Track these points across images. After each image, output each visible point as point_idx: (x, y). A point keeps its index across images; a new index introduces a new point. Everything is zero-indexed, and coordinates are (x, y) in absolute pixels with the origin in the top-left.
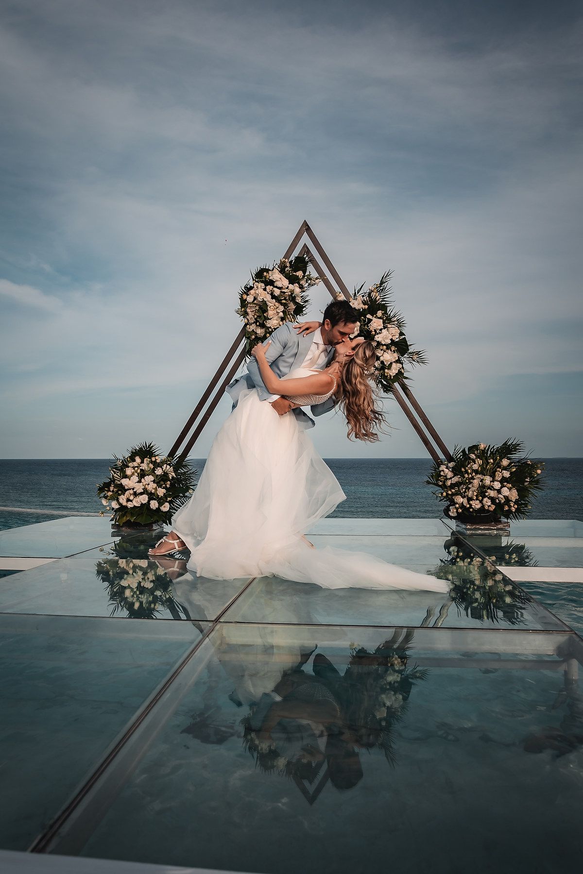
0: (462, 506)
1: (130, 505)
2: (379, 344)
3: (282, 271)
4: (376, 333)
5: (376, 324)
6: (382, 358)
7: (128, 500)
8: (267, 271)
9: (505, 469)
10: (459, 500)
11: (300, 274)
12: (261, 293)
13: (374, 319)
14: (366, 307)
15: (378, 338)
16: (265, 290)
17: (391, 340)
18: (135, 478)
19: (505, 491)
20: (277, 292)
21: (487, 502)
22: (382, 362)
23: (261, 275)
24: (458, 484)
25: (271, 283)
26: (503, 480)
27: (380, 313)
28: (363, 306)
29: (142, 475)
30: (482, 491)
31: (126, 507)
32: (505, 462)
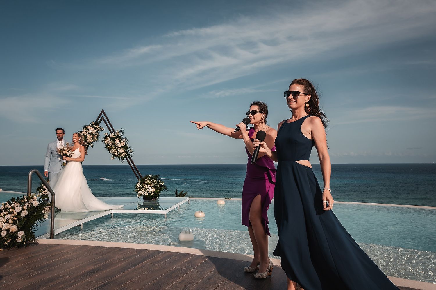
1: (45, 194)
2: (118, 147)
3: (92, 126)
4: (117, 144)
5: (117, 141)
7: (45, 193)
8: (87, 126)
11: (97, 126)
12: (84, 133)
14: (115, 137)
16: (86, 131)
17: (122, 146)
19: (151, 190)
20: (90, 132)
21: (146, 193)
22: (119, 153)
23: (85, 127)
24: (140, 187)
25: (88, 130)
26: (152, 187)
27: (119, 139)
31: (44, 194)
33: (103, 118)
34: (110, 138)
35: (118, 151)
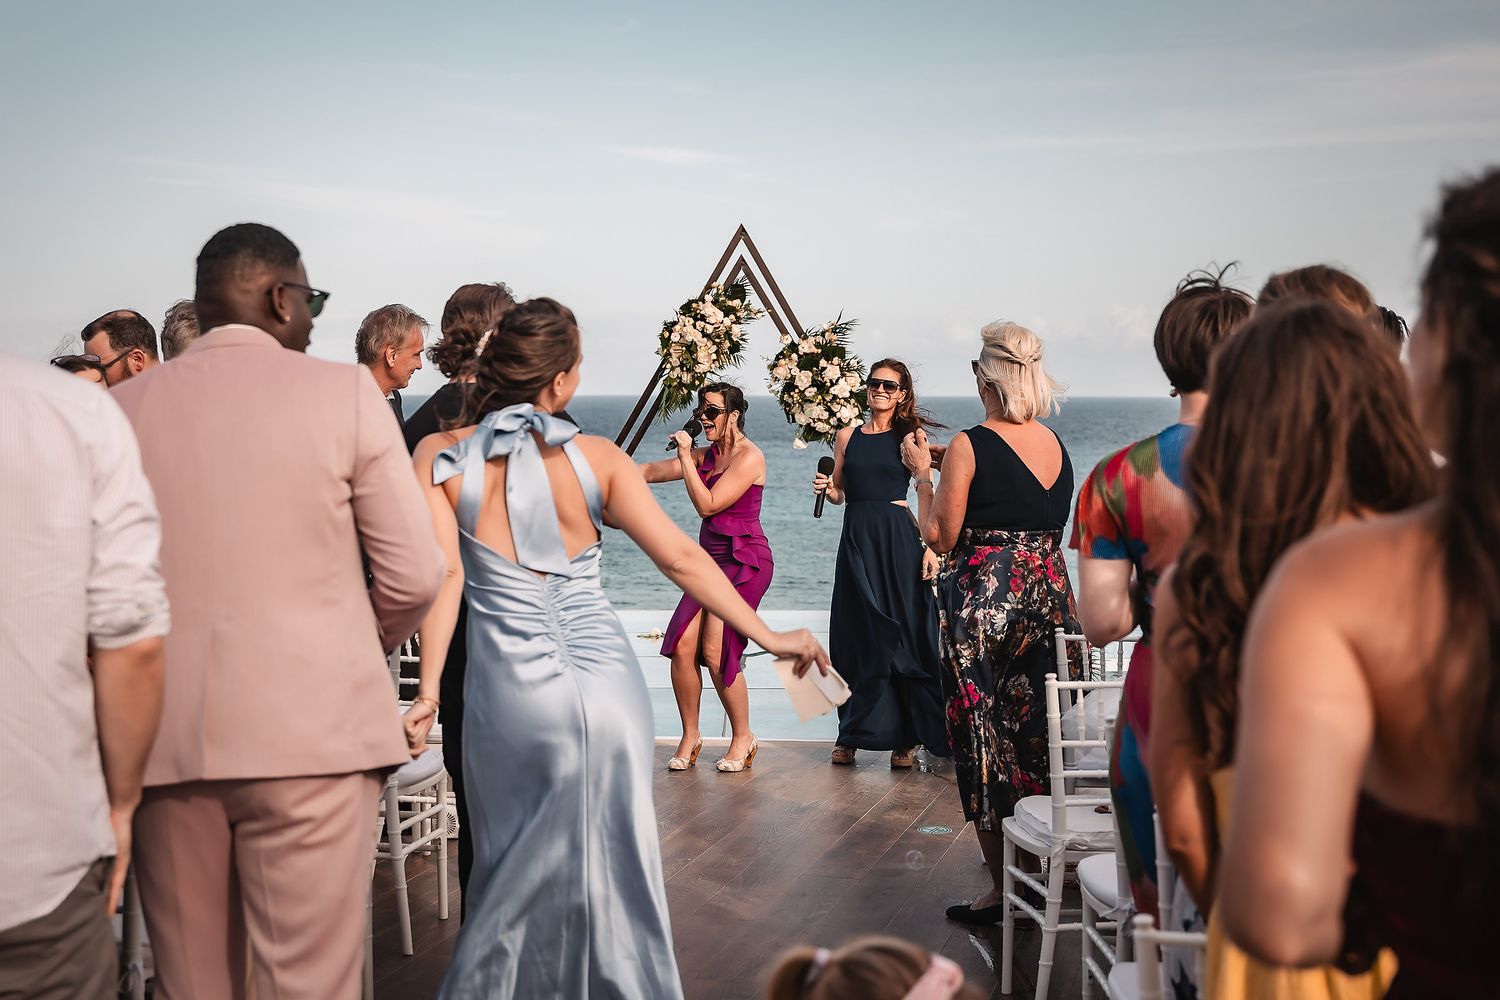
2: (835, 397)
3: (715, 302)
4: (832, 385)
5: (832, 371)
6: (838, 415)
8: (696, 301)
11: (736, 303)
12: (689, 330)
13: (829, 367)
14: (820, 351)
15: (833, 391)
16: (694, 326)
17: (851, 392)
20: (710, 329)
22: (839, 420)
23: (687, 309)
25: (703, 318)
27: (836, 360)
28: (816, 350)
33: (742, 262)
34: (800, 357)
35: (832, 414)
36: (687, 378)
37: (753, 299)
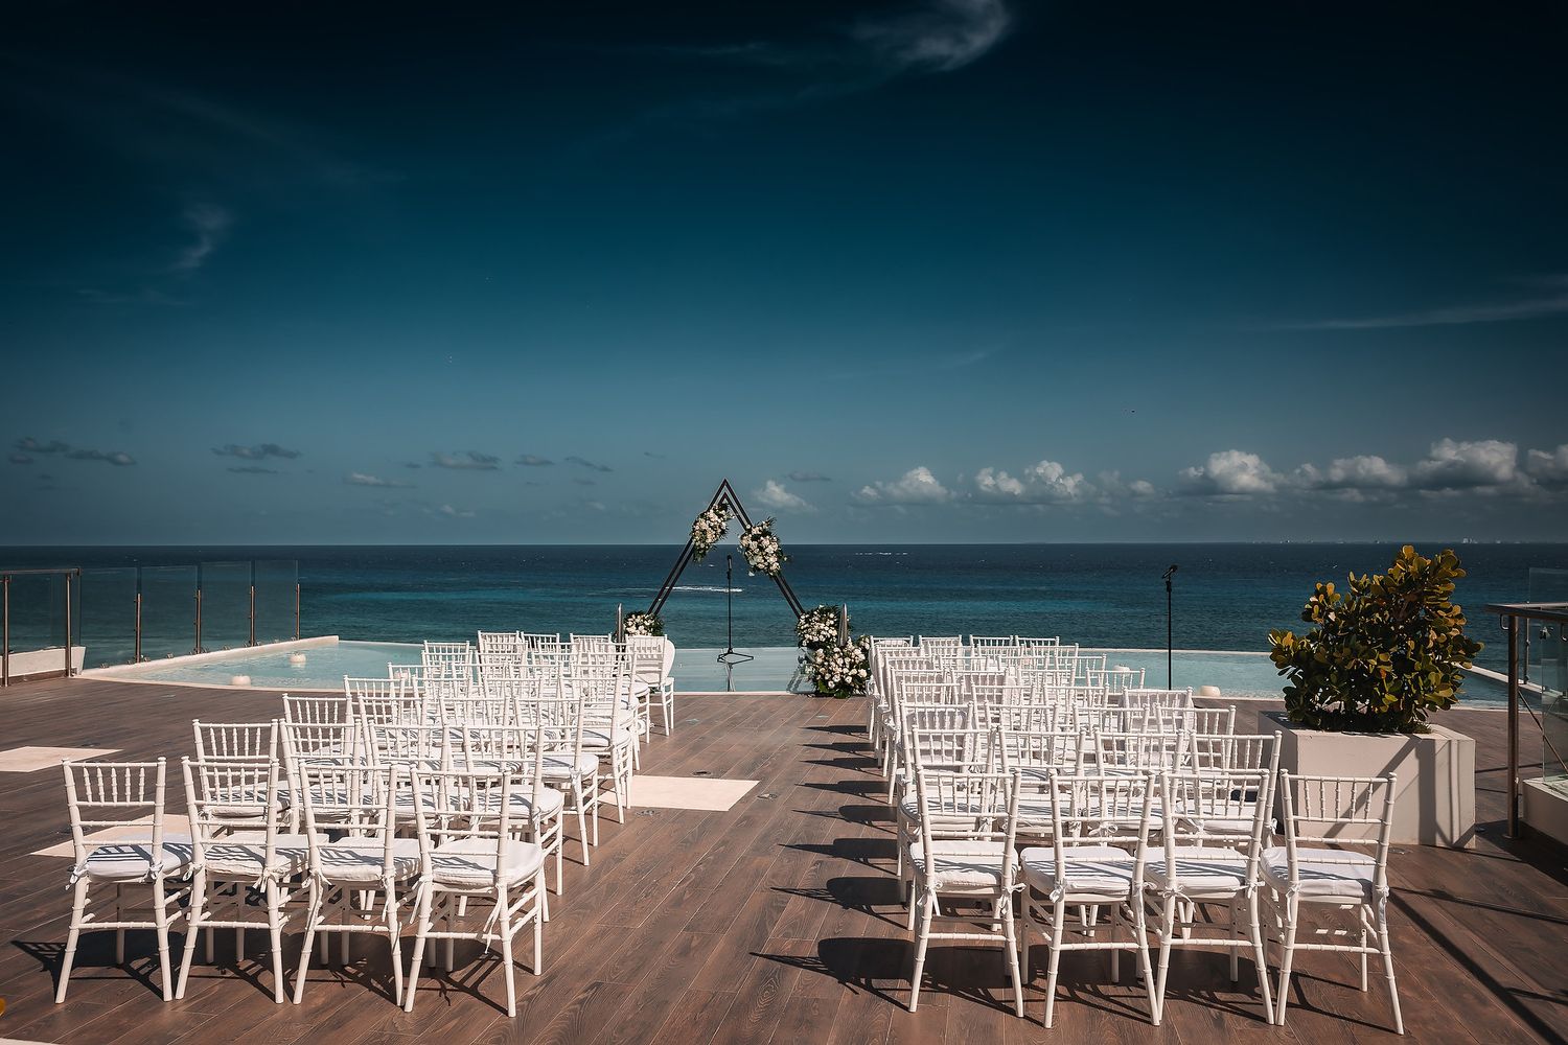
0: (809, 639)
2: (767, 553)
3: (715, 512)
4: (766, 548)
5: (766, 541)
6: (768, 561)
8: (706, 512)
9: (832, 619)
10: (807, 636)
11: (724, 513)
12: (704, 525)
14: (761, 533)
15: (767, 550)
16: (706, 523)
18: (634, 627)
19: (830, 631)
20: (712, 524)
23: (703, 515)
24: (807, 628)
25: (709, 519)
26: (830, 626)
27: (767, 538)
28: (759, 533)
29: (637, 626)
30: (819, 632)
32: (832, 616)
33: (725, 496)
34: (752, 536)
35: (766, 561)
36: (702, 546)
37: (730, 510)
